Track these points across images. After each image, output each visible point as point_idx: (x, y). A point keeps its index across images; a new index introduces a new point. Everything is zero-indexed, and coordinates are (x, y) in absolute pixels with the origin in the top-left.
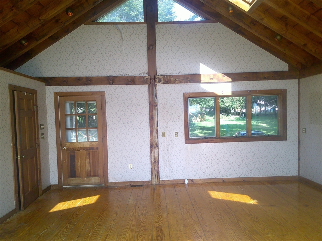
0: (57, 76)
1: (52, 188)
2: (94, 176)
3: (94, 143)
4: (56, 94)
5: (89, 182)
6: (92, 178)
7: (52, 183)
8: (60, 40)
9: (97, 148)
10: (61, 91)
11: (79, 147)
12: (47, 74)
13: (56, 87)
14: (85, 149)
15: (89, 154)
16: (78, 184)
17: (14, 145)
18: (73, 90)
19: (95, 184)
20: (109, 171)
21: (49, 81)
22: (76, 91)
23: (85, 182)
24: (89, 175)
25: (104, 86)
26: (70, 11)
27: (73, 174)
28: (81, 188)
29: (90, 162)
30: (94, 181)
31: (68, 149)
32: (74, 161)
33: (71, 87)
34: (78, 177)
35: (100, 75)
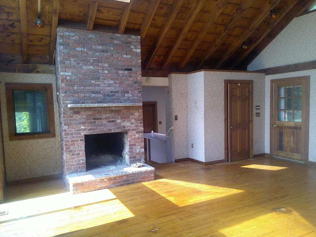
0: (274, 67)
1: (265, 156)
2: (297, 152)
3: (298, 124)
4: (272, 81)
5: (292, 157)
6: (295, 154)
7: (266, 153)
8: (277, 37)
9: (300, 128)
10: (275, 79)
11: (286, 125)
12: (267, 66)
13: (272, 76)
14: (290, 128)
15: (294, 133)
16: (283, 157)
17: (225, 119)
18: (284, 77)
19: (297, 160)
20: (309, 150)
21: (267, 72)
22: (286, 77)
23: (289, 156)
24: (292, 151)
25: (309, 71)
26: (273, 14)
27: (281, 147)
28: (286, 160)
29: (294, 140)
30: (296, 157)
31: (278, 127)
32: (282, 137)
33: (283, 74)
34: (284, 151)
35: (307, 61)
